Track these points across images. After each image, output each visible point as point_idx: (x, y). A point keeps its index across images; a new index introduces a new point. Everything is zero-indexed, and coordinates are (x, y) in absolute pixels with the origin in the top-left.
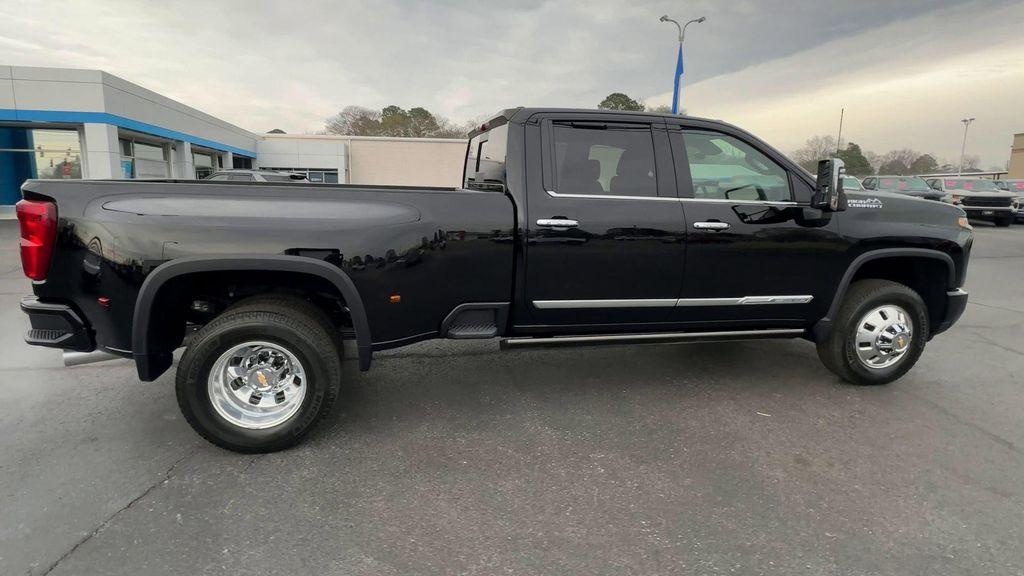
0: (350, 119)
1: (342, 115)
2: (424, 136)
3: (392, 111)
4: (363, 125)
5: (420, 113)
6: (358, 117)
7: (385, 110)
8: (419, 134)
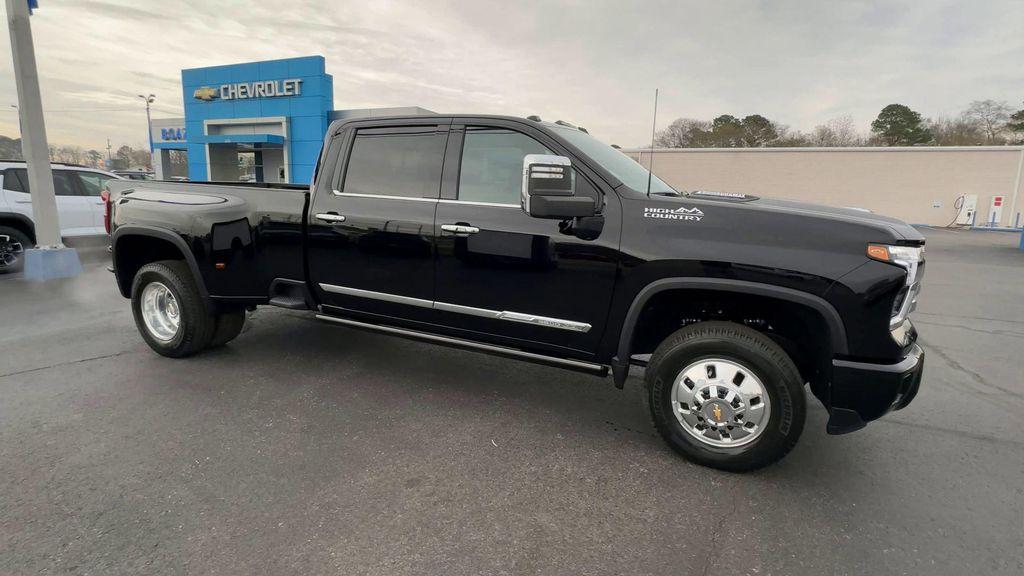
0: (677, 131)
1: (671, 127)
2: (758, 145)
3: (725, 120)
4: (694, 137)
5: (757, 121)
6: (688, 130)
7: (716, 120)
8: (752, 143)
